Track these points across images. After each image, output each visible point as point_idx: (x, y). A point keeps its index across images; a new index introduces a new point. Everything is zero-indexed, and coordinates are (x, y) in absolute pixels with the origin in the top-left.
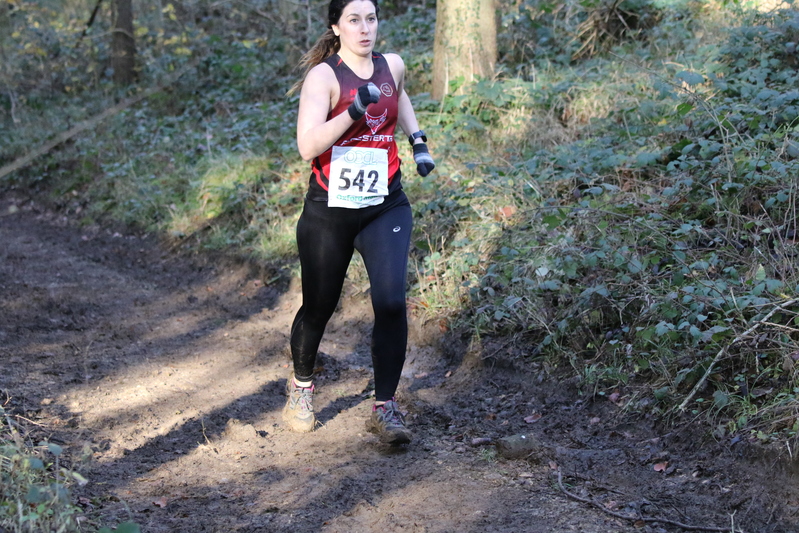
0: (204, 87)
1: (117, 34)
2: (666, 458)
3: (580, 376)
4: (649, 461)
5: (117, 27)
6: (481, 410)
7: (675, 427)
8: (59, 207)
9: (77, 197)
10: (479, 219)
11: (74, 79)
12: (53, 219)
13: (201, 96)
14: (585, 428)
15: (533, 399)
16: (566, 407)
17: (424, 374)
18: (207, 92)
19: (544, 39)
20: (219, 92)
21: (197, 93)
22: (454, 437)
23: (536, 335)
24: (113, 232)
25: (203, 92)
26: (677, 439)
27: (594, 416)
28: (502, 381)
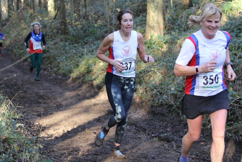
0: (85, 36)
1: (62, 22)
2: (204, 141)
3: (182, 118)
4: (200, 142)
5: (62, 19)
6: (155, 127)
7: (207, 132)
9: (50, 66)
10: (157, 74)
11: (50, 34)
12: (43, 72)
13: (84, 39)
14: (183, 132)
15: (170, 124)
16: (178, 126)
17: (140, 117)
18: (86, 38)
19: (177, 24)
20: (89, 38)
21: (83, 38)
22: (147, 135)
23: (171, 106)
24: (59, 76)
25: (85, 38)
26: (207, 136)
27: (186, 129)
28: (162, 119)
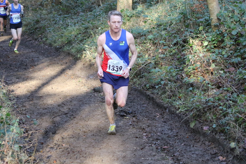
8: (36, 39)
24: (46, 46)
